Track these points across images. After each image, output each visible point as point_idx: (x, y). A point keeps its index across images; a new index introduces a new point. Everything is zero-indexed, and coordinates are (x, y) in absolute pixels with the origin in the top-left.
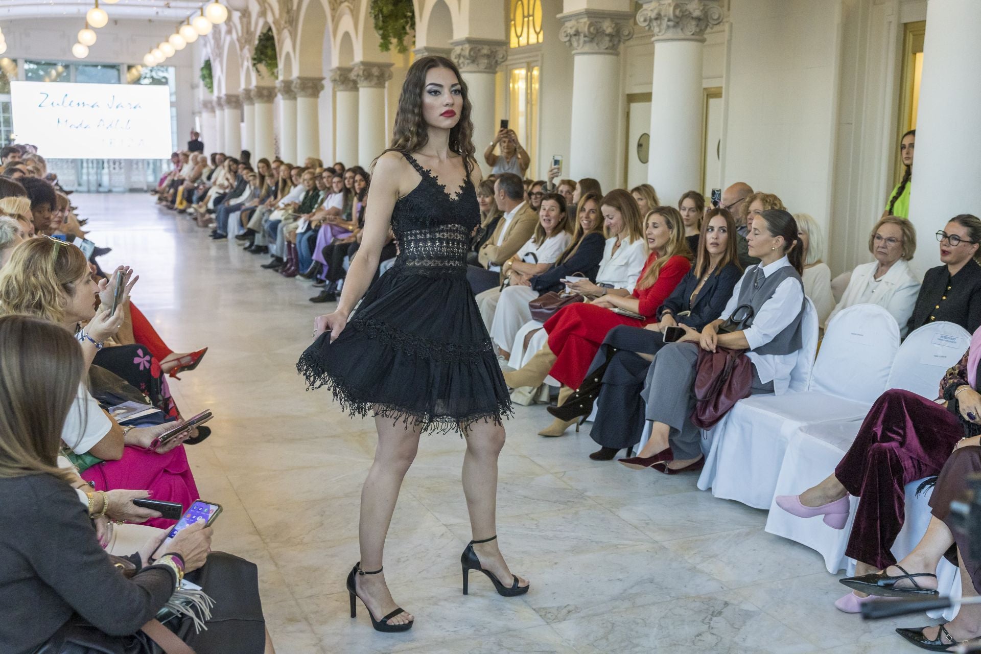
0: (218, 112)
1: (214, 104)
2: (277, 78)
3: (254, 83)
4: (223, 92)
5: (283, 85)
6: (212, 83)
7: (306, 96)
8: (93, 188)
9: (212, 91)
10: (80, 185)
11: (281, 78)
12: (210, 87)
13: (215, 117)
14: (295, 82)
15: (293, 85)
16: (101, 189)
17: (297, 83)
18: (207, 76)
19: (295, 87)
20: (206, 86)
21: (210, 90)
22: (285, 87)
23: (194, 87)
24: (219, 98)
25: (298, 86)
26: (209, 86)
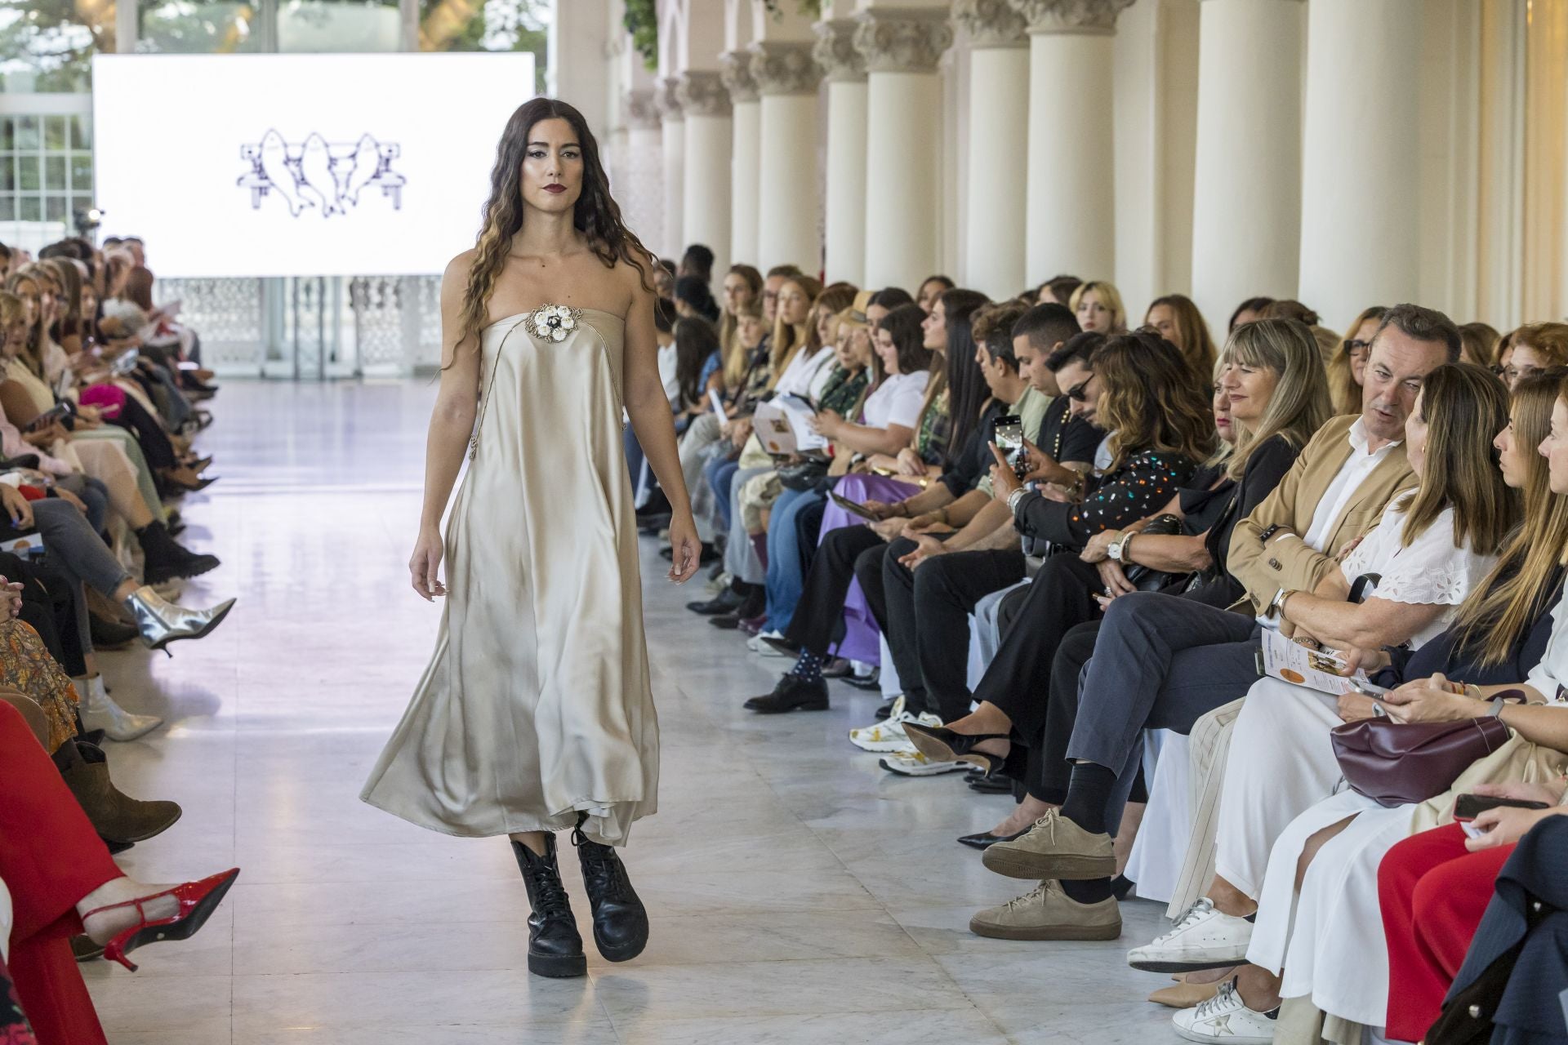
0: (669, 127)
1: (659, 102)
2: (818, 11)
3: (759, 34)
4: (683, 64)
5: (832, 35)
6: (654, 38)
7: (895, 69)
8: (309, 367)
9: (654, 64)
10: (275, 356)
11: (827, 14)
12: (648, 49)
13: (660, 142)
14: (863, 25)
15: (858, 35)
16: (331, 370)
17: (867, 29)
18: (640, 17)
19: (863, 42)
20: (639, 47)
21: (650, 59)
22: (836, 42)
23: (605, 53)
24: (671, 83)
25: (870, 37)
26: (647, 47)
